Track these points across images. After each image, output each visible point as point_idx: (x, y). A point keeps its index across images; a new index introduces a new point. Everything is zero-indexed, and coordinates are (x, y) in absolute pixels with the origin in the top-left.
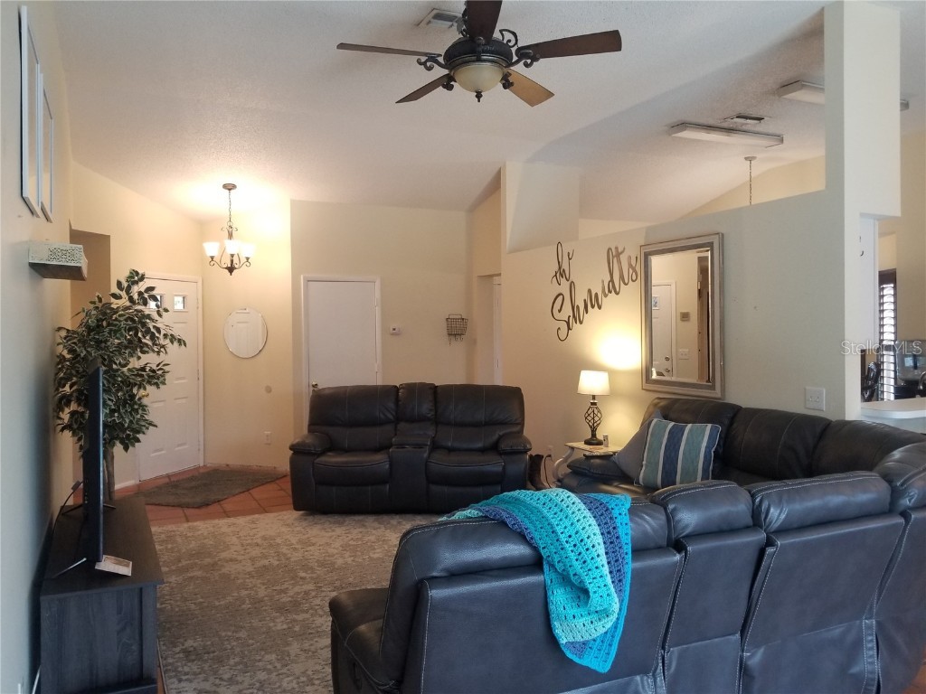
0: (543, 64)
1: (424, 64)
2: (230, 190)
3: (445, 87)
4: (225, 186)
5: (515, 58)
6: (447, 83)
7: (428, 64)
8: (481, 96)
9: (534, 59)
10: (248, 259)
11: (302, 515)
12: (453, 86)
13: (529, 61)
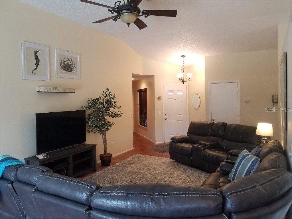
0: (151, 17)
1: (111, 11)
2: (183, 57)
3: (113, 20)
4: (182, 56)
5: (141, 14)
6: (115, 19)
7: (112, 11)
8: (129, 25)
9: (148, 15)
10: (189, 78)
11: (173, 161)
12: (117, 20)
13: (146, 15)
